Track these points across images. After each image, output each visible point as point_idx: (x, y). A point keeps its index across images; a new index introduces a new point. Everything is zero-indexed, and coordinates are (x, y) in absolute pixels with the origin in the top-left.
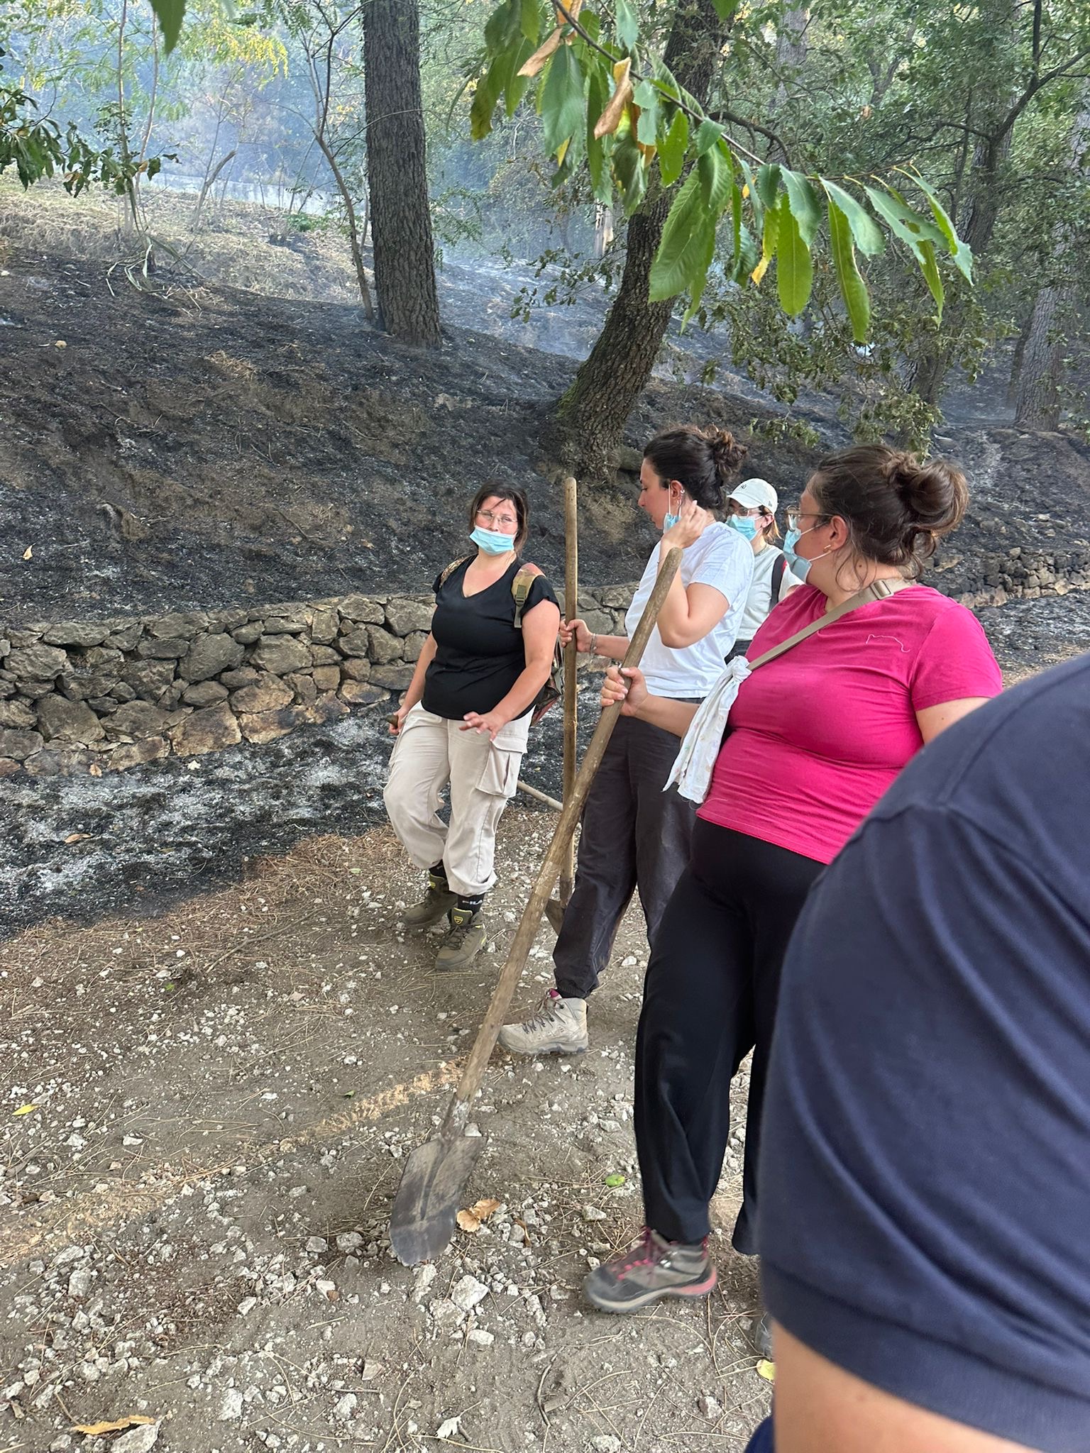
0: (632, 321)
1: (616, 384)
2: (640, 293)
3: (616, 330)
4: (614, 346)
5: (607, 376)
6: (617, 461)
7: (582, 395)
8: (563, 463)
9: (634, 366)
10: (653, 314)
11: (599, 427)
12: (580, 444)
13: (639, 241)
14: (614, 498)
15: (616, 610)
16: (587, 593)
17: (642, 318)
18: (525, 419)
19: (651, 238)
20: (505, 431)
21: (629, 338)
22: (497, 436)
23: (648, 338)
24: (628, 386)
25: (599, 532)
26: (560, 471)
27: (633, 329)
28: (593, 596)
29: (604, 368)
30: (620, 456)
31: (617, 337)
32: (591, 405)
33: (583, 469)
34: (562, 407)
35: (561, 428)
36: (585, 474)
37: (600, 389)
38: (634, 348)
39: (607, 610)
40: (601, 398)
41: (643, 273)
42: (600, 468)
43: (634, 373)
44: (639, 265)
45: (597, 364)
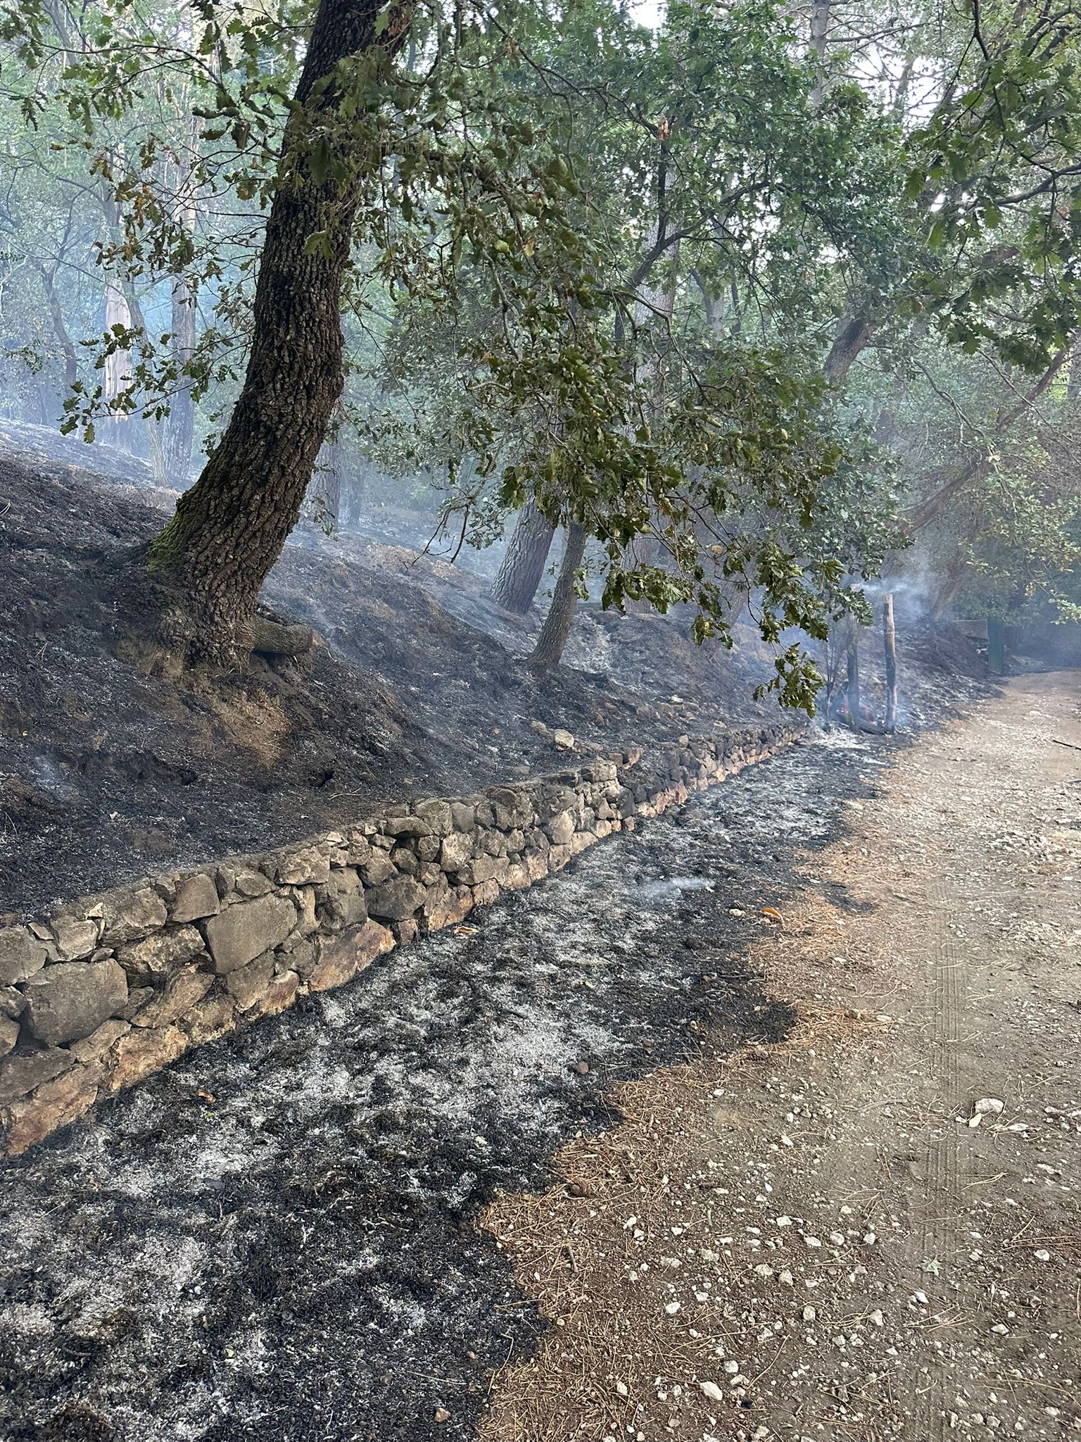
0: (269, 431)
1: (249, 523)
2: (282, 389)
3: (244, 443)
4: (242, 467)
5: (232, 511)
6: (250, 639)
7: (189, 538)
8: (165, 642)
9: (276, 498)
10: (304, 423)
11: (223, 587)
12: (192, 611)
13: (279, 312)
14: (252, 695)
15: (299, 887)
16: (249, 866)
17: (287, 428)
18: (87, 572)
19: (298, 307)
20: (54, 590)
21: (266, 456)
22: (42, 598)
23: (298, 458)
24: (268, 527)
25: (240, 751)
26: (159, 654)
27: (273, 443)
28: (261, 870)
29: (226, 497)
30: (255, 632)
31: (246, 453)
32: (207, 553)
33: (198, 651)
34: (155, 555)
35: (158, 587)
36: (202, 659)
37: (222, 529)
38: (276, 471)
39: (285, 892)
40: (224, 542)
41: (287, 360)
42: (226, 650)
43: (276, 509)
44: (280, 349)
45: (214, 493)
